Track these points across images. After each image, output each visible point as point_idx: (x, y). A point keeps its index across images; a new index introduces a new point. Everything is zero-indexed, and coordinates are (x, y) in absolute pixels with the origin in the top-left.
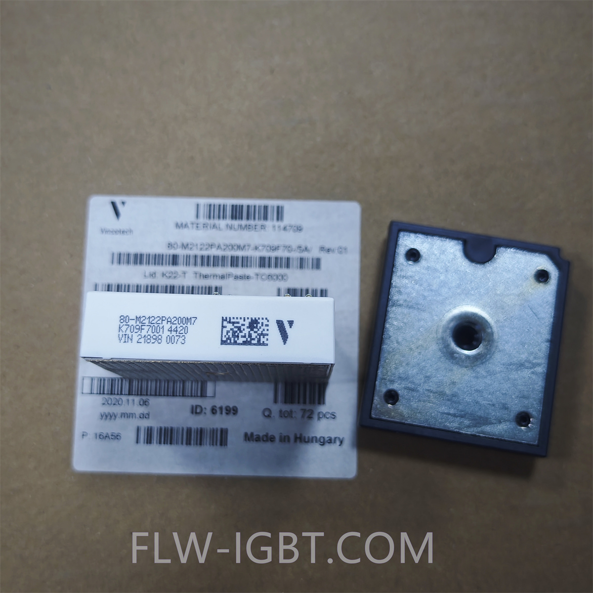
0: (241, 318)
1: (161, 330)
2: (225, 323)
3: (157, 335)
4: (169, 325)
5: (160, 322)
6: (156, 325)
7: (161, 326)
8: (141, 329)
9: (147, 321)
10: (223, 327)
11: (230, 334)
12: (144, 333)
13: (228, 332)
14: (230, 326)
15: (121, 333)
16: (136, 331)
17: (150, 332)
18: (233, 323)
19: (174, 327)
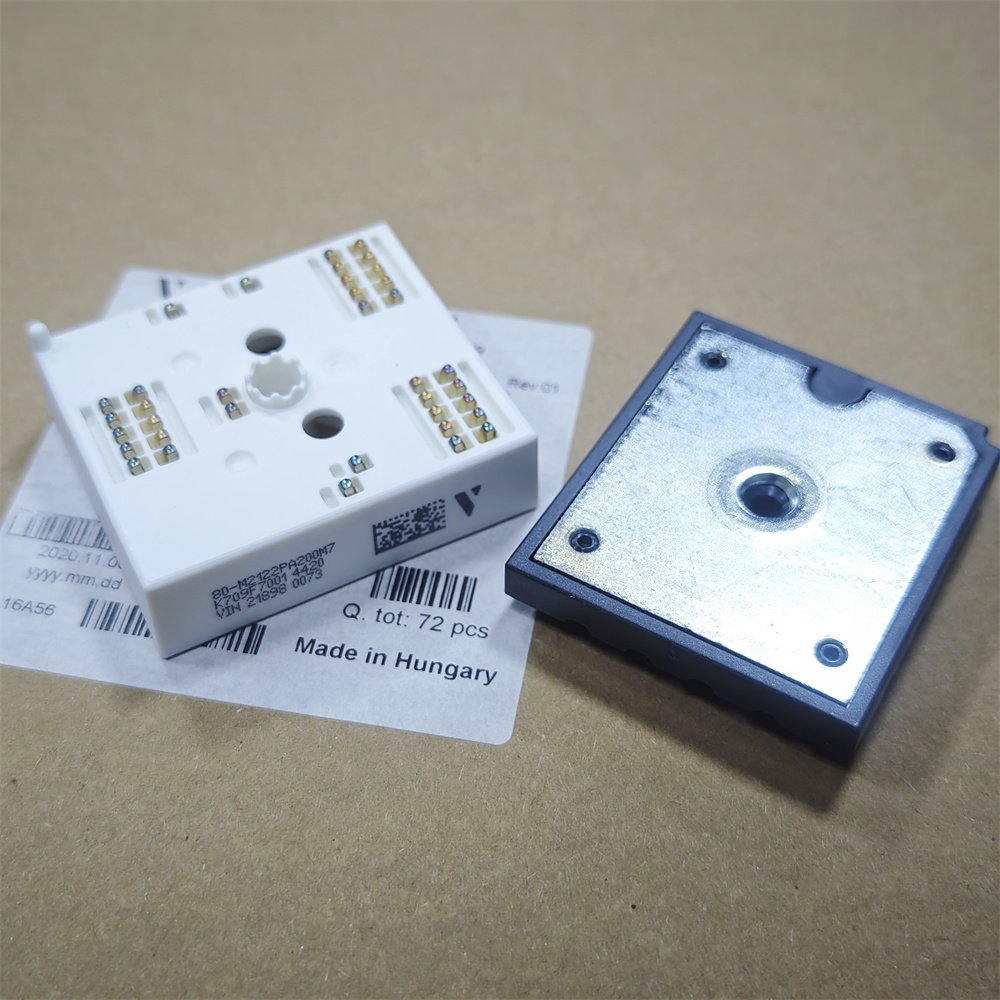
0: (402, 516)
1: (282, 580)
2: (378, 531)
3: (277, 586)
4: (293, 568)
5: (279, 571)
6: (273, 578)
7: (280, 575)
8: (250, 591)
9: (257, 580)
10: (375, 535)
11: (388, 538)
12: (255, 594)
13: (384, 538)
14: (385, 531)
15: (220, 609)
16: (241, 596)
17: (265, 588)
18: (391, 525)
19: (300, 568)
